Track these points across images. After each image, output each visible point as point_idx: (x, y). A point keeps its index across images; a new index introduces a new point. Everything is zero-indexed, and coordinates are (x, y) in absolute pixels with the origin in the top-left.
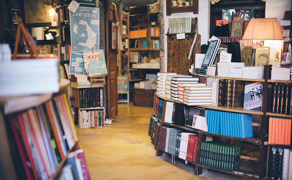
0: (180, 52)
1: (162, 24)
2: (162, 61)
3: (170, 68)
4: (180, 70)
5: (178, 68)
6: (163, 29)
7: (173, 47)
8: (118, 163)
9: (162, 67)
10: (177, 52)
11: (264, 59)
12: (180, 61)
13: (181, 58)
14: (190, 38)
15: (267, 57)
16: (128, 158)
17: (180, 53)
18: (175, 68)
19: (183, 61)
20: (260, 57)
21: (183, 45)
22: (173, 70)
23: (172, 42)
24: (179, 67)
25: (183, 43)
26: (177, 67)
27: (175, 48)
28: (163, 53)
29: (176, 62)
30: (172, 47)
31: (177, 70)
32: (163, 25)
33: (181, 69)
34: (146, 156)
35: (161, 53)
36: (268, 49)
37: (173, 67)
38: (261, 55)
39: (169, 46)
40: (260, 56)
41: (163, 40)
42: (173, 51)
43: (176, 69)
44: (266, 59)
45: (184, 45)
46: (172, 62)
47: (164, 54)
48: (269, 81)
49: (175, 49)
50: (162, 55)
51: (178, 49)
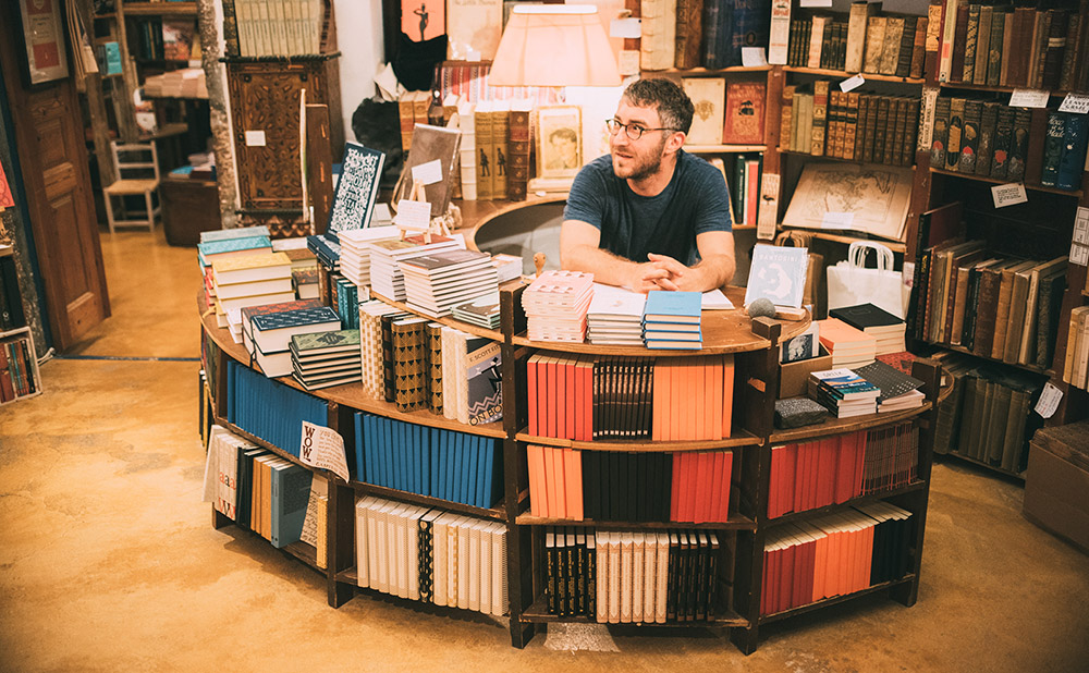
0: (280, 124)
1: (205, 8)
2: (220, 147)
3: (247, 180)
4: (287, 187)
5: (277, 180)
6: (213, 27)
7: (250, 104)
8: (80, 581)
9: (224, 166)
10: (268, 124)
11: (565, 147)
12: (281, 156)
13: (285, 147)
14: (310, 76)
15: (574, 140)
16: (116, 551)
17: (281, 129)
18: (266, 180)
19: (292, 157)
20: (551, 141)
21: (286, 98)
22: (261, 188)
23: (246, 87)
24: (281, 177)
25: (285, 92)
26: (273, 178)
27: (258, 108)
28: (224, 117)
29: (267, 159)
30: (247, 107)
31: (276, 189)
32: (209, 12)
33: (287, 183)
34: (180, 531)
35: (215, 116)
36: (576, 112)
37: (258, 177)
38: (554, 134)
39: (238, 103)
40: (552, 136)
41: (216, 71)
42: (252, 120)
43: (272, 186)
44: (571, 145)
45: (289, 99)
46: (253, 159)
47: (226, 120)
48: (516, 340)
49: (258, 113)
50: (220, 122)
51: (271, 115)
